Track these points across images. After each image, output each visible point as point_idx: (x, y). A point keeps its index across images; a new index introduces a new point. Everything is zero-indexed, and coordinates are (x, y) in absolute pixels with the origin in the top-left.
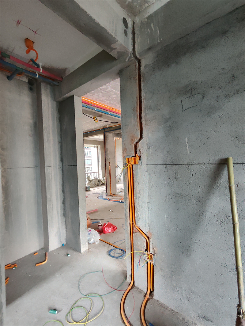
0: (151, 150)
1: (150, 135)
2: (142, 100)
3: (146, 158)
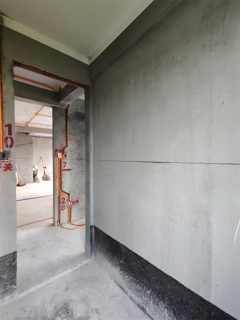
0: (71, 153)
1: (71, 146)
2: (68, 129)
3: (69, 156)
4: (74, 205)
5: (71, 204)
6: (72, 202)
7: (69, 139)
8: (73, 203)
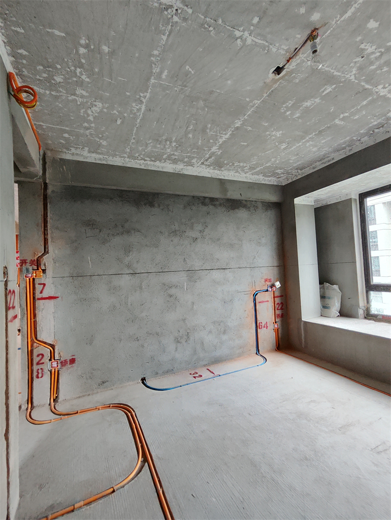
0: (57, 265)
2: (49, 220)
3: (52, 271)
4: (64, 368)
5: (59, 367)
6: (62, 362)
7: (52, 238)
8: (64, 363)
